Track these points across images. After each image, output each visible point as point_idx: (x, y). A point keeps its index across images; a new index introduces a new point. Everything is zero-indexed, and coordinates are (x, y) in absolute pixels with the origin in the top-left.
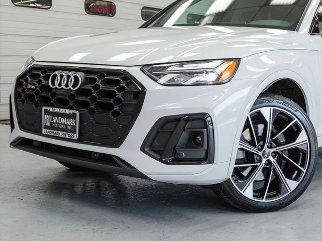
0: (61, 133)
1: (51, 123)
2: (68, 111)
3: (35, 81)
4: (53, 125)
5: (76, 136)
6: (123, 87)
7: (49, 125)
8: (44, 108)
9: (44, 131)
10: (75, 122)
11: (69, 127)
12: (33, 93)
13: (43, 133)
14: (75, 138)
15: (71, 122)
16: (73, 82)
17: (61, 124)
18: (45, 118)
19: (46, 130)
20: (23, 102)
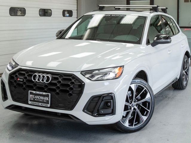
0: (40, 104)
1: (34, 99)
2: (44, 93)
3: (22, 77)
4: (35, 100)
5: (49, 105)
6: (73, 82)
7: (32, 99)
8: (30, 91)
9: (30, 102)
10: (49, 99)
11: (45, 101)
12: (21, 83)
13: (29, 103)
14: (48, 106)
15: (47, 99)
16: (46, 79)
17: (40, 99)
18: (30, 96)
19: (31, 102)
20: (15, 87)
